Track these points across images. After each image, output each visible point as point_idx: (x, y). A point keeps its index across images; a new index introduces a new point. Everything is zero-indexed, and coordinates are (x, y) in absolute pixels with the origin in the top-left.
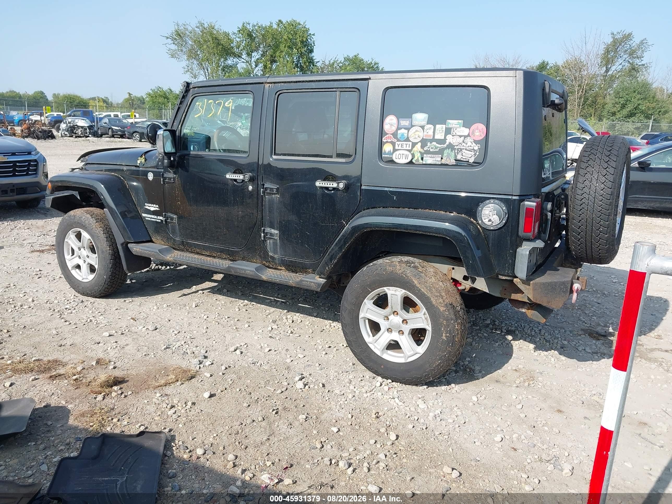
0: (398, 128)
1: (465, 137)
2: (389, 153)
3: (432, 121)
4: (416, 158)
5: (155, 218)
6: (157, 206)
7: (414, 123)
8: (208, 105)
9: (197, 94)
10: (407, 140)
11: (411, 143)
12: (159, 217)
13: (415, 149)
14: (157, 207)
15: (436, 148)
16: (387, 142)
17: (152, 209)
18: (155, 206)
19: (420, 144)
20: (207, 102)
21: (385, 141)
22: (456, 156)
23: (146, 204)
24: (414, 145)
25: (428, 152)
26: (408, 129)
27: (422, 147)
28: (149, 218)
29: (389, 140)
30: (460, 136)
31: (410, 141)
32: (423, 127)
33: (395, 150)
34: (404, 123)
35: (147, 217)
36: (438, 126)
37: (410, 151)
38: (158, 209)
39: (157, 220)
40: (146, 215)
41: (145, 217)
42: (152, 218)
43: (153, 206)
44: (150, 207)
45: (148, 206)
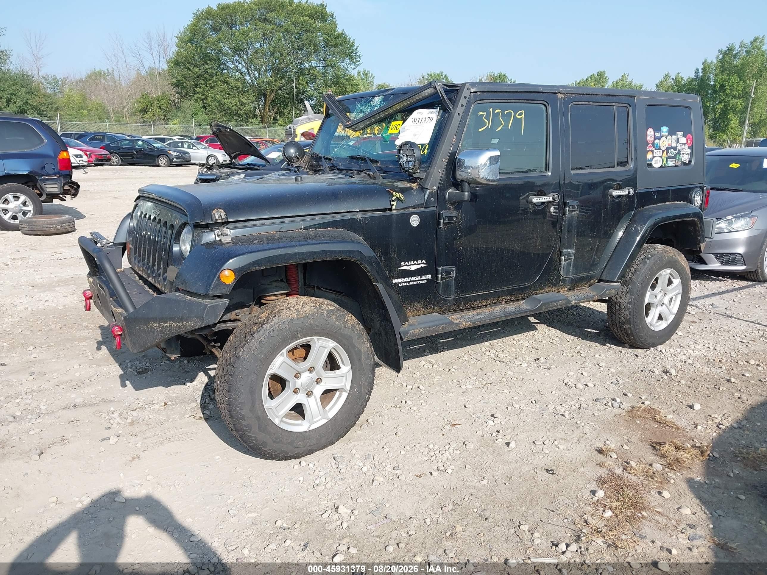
0: (655, 139)
1: (685, 144)
2: (651, 160)
3: (672, 133)
4: (664, 163)
5: (417, 279)
6: (424, 261)
7: (663, 134)
8: (496, 115)
9: (480, 100)
10: (660, 149)
11: (661, 151)
12: (424, 277)
13: (663, 155)
14: (424, 263)
15: (673, 153)
16: (649, 151)
17: (413, 268)
18: (419, 262)
19: (666, 151)
20: (494, 111)
21: (648, 150)
22: (681, 159)
23: (403, 264)
24: (663, 151)
25: (669, 157)
26: (659, 139)
27: (667, 154)
28: (406, 282)
29: (651, 149)
30: (683, 144)
31: (661, 149)
32: (666, 137)
33: (654, 157)
34: (658, 135)
35: (401, 283)
36: (673, 137)
37: (661, 157)
38: (423, 265)
39: (421, 282)
40: (400, 280)
41: (399, 283)
42: (411, 281)
43: (415, 264)
44: (410, 267)
45: (406, 265)
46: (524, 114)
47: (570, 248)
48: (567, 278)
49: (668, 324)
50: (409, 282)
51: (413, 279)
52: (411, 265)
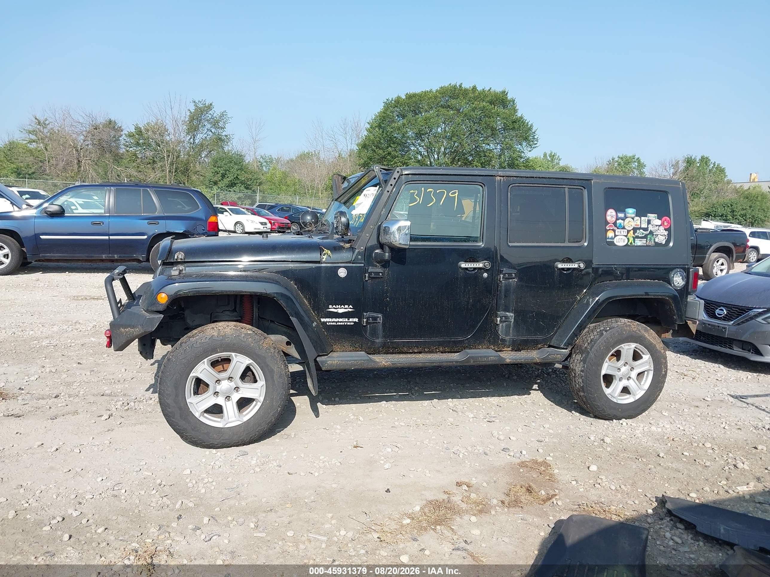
0: (617, 219)
1: (659, 226)
2: (612, 238)
3: (640, 214)
4: (630, 242)
5: (344, 321)
6: (351, 306)
7: (628, 215)
8: (427, 194)
9: (412, 181)
10: (624, 228)
11: (626, 230)
12: (351, 320)
13: (629, 235)
14: (350, 308)
15: (643, 234)
16: (610, 229)
17: (341, 311)
18: (346, 306)
19: (632, 231)
20: (425, 190)
21: (608, 228)
22: (654, 240)
23: (330, 306)
24: (628, 231)
25: (637, 237)
26: (623, 219)
27: (634, 234)
28: (334, 322)
29: (611, 228)
30: (657, 226)
31: (625, 229)
32: (633, 218)
33: (615, 236)
34: (621, 215)
35: (329, 322)
36: (643, 218)
37: (626, 236)
38: (350, 310)
39: (348, 324)
40: (328, 320)
41: (327, 322)
42: (338, 322)
43: (342, 308)
44: (338, 309)
45: (334, 308)
46: (457, 193)
47: (509, 311)
48: (507, 338)
49: (637, 399)
50: (336, 322)
51: (341, 320)
52: (338, 308)
